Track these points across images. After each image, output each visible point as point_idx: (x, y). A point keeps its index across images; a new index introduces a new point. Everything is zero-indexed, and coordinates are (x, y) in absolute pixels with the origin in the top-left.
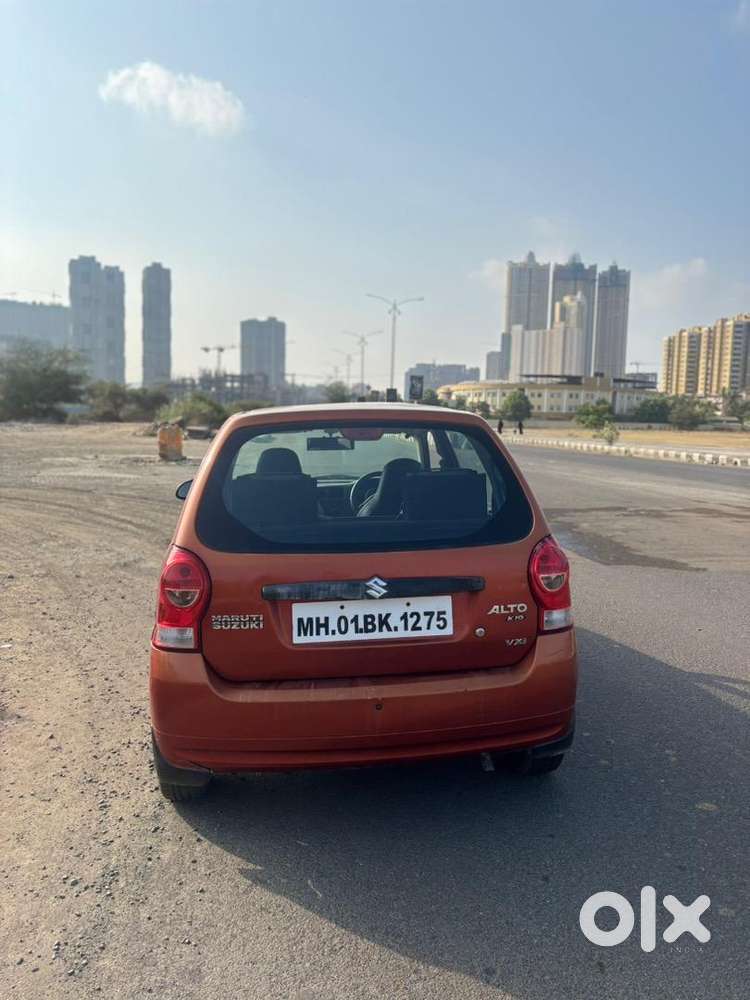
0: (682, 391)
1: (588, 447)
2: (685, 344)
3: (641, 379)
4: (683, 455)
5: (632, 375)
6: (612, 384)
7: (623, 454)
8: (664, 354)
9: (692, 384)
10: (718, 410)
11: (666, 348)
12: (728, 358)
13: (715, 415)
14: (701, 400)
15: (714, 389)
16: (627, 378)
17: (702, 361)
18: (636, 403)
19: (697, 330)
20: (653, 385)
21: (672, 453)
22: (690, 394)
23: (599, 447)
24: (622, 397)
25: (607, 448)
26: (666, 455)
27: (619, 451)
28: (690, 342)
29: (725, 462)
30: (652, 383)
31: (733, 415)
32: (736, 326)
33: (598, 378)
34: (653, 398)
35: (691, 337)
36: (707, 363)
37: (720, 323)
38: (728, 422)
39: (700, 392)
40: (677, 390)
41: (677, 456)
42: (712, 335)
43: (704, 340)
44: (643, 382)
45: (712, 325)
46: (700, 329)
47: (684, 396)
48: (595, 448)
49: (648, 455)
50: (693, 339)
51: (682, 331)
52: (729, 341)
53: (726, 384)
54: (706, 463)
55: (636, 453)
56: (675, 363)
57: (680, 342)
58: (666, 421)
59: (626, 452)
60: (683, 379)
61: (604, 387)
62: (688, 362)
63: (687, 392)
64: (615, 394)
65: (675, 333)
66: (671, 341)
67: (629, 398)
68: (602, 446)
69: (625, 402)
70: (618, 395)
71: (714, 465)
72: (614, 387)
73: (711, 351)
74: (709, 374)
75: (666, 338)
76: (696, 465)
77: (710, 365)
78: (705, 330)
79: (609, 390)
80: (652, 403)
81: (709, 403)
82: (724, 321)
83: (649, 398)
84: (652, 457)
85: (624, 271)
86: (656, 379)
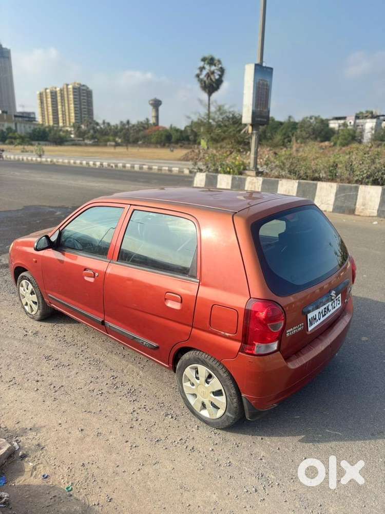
0: (51, 123)
1: (27, 159)
2: (49, 96)
3: (27, 115)
4: (84, 162)
5: (21, 113)
6: (13, 118)
7: (49, 163)
8: (38, 102)
9: (56, 119)
10: (72, 134)
11: (39, 98)
12: (72, 106)
13: (71, 137)
14: (63, 129)
15: (68, 123)
16: (18, 115)
17: (59, 107)
18: (29, 130)
19: (54, 89)
20: (34, 119)
21: (78, 162)
22: (55, 125)
23: (34, 159)
24: (21, 126)
25: (39, 159)
26: (75, 163)
27: (47, 161)
28: (52, 96)
29: (107, 166)
30: (32, 118)
31: (79, 137)
32: (74, 88)
33: (5, 115)
34: (38, 127)
35: (51, 92)
36: (62, 108)
37: (65, 86)
38: (79, 140)
39: (61, 124)
40: (48, 122)
41: (81, 163)
42: (62, 92)
43: (59, 95)
44: (28, 118)
45: (62, 87)
46: (56, 88)
47: (53, 127)
48: (32, 160)
49: (64, 163)
50: (53, 94)
51: (46, 89)
52: (71, 96)
53: (73, 120)
54: (97, 167)
55: (57, 162)
56: (45, 107)
57: (46, 95)
58: (47, 140)
59: (51, 162)
60: (51, 117)
61: (9, 120)
62: (52, 107)
63: (54, 124)
64: (16, 124)
65: (42, 90)
66: (41, 94)
67: (24, 127)
68: (35, 158)
69: (23, 129)
70: (18, 125)
71: (102, 168)
72: (15, 120)
73: (63, 101)
74: (64, 114)
75: (38, 93)
76: (92, 168)
77: (64, 109)
78: (58, 89)
79: (12, 122)
80: (38, 130)
81: (67, 131)
82: (67, 85)
83: (36, 127)
84: (67, 164)
85: (6, 49)
86: (35, 115)
